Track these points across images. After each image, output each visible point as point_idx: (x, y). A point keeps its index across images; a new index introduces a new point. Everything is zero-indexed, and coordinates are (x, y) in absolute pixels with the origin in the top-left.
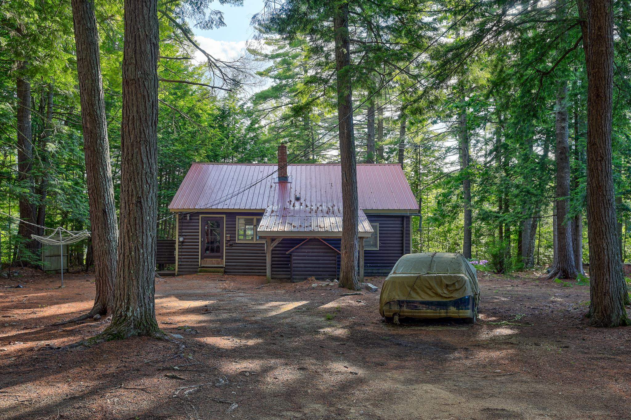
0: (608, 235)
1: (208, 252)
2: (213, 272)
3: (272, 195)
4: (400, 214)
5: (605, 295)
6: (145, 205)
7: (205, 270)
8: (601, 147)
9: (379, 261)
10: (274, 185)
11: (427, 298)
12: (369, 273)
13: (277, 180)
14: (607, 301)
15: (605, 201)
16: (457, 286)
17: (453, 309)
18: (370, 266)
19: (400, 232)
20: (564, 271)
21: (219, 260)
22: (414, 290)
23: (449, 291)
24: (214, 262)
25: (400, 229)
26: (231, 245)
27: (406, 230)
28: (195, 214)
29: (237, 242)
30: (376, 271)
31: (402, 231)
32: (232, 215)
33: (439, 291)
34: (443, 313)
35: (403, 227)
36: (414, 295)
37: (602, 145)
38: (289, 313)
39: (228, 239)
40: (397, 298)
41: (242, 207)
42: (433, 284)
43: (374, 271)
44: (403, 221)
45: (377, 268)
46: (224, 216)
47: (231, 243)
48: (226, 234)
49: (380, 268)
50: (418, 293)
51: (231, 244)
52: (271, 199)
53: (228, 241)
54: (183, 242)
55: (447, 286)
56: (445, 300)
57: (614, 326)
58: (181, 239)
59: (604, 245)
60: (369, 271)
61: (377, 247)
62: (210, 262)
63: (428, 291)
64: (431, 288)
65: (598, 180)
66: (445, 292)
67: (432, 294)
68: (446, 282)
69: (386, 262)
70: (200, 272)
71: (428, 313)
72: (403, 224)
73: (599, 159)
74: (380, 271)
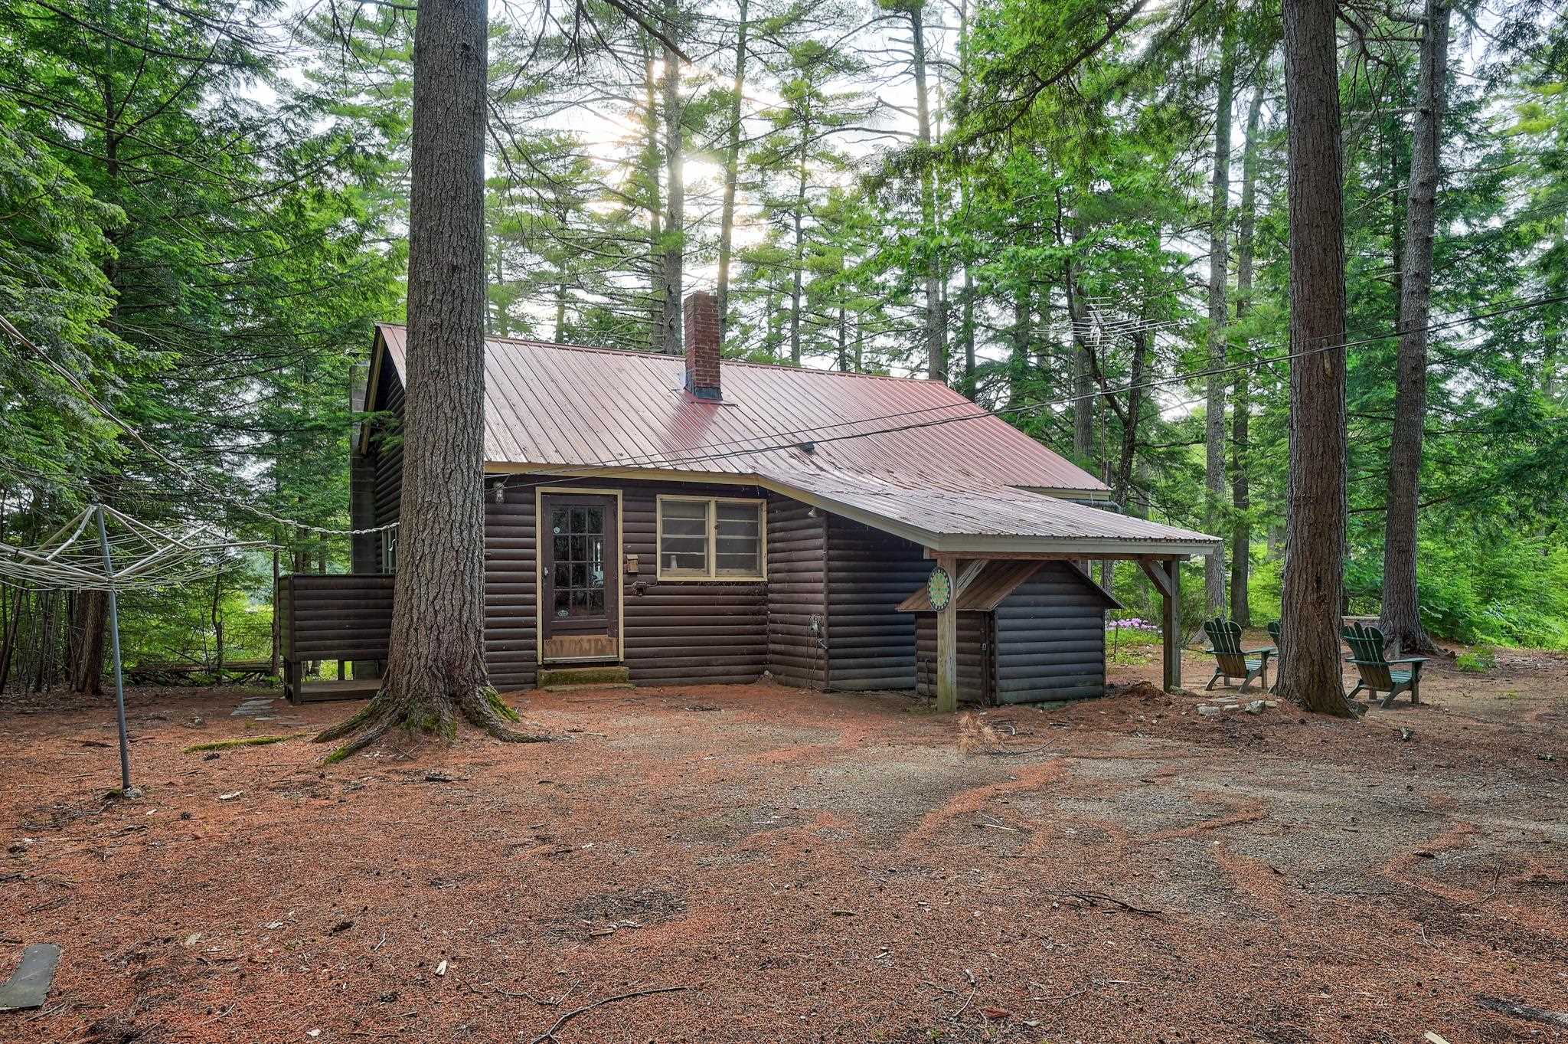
1: (563, 613)
2: (595, 681)
7: (566, 675)
21: (604, 638)
24: (586, 646)
26: (641, 590)
29: (660, 579)
32: (643, 489)
39: (633, 569)
46: (619, 493)
47: (642, 580)
48: (626, 552)
51: (643, 584)
53: (631, 576)
62: (574, 649)
70: (550, 681)
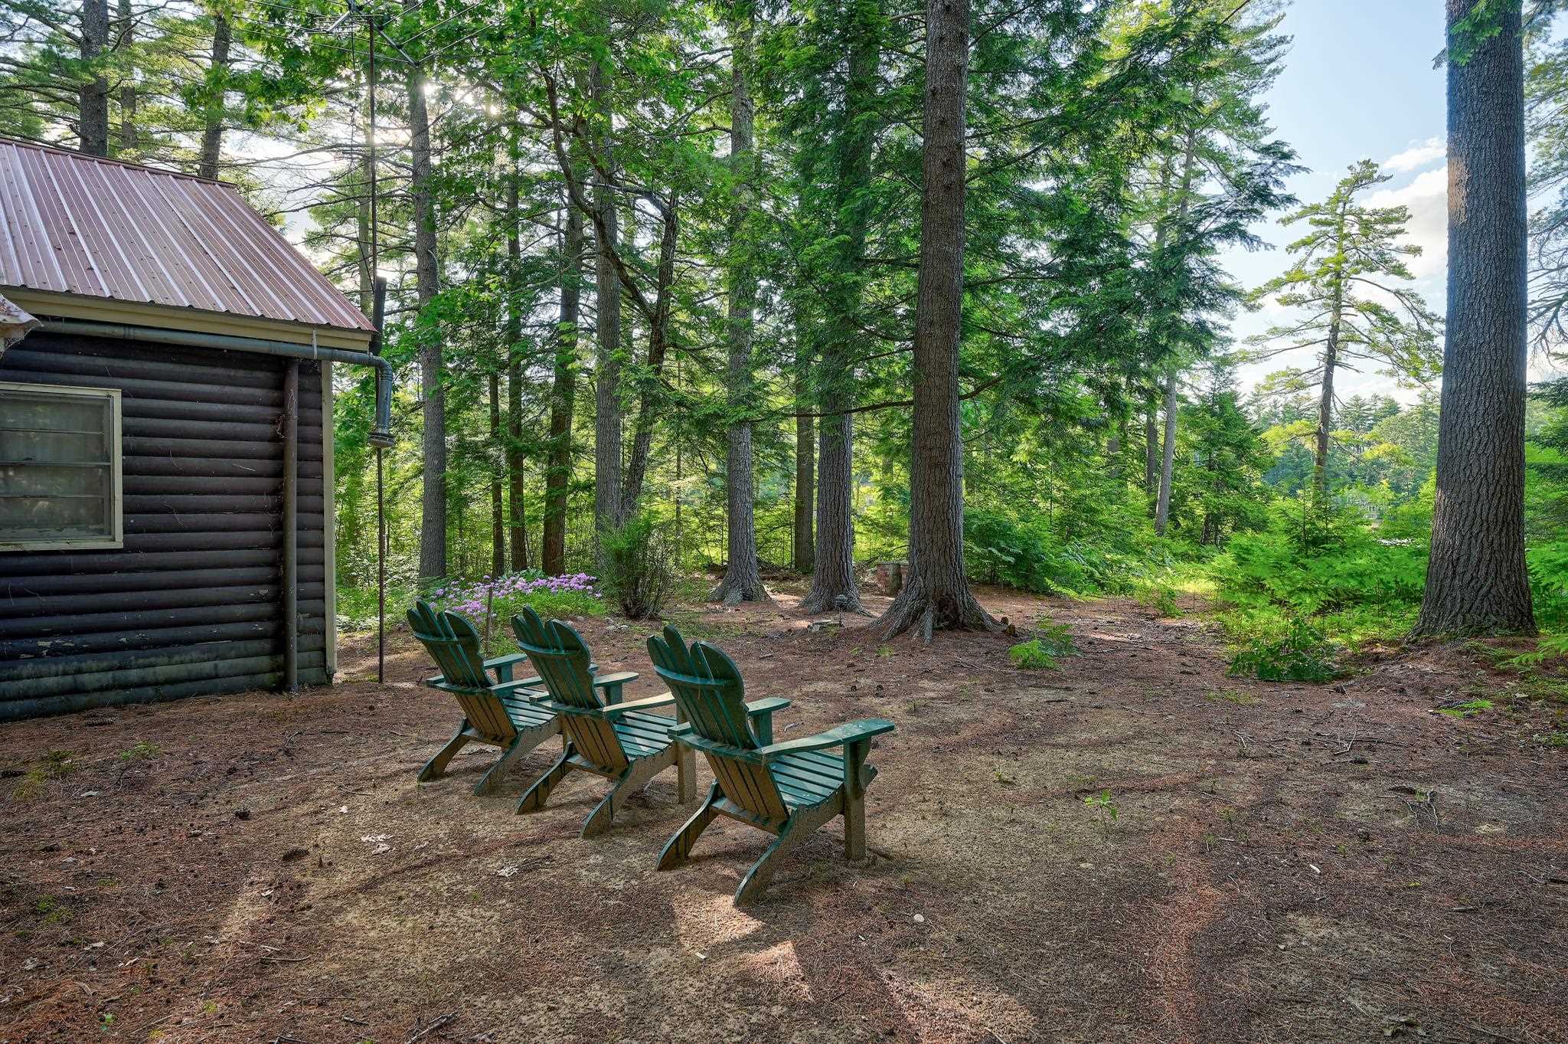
4: (263, 347)
9: (125, 617)
12: (49, 693)
18: (56, 652)
19: (266, 447)
20: (942, 605)
25: (267, 429)
27: (302, 440)
30: (107, 678)
31: (275, 439)
35: (281, 420)
43: (87, 679)
44: (280, 386)
45: (113, 659)
49: (131, 655)
60: (50, 682)
61: (110, 534)
69: (172, 614)
72: (281, 404)
74: (134, 674)
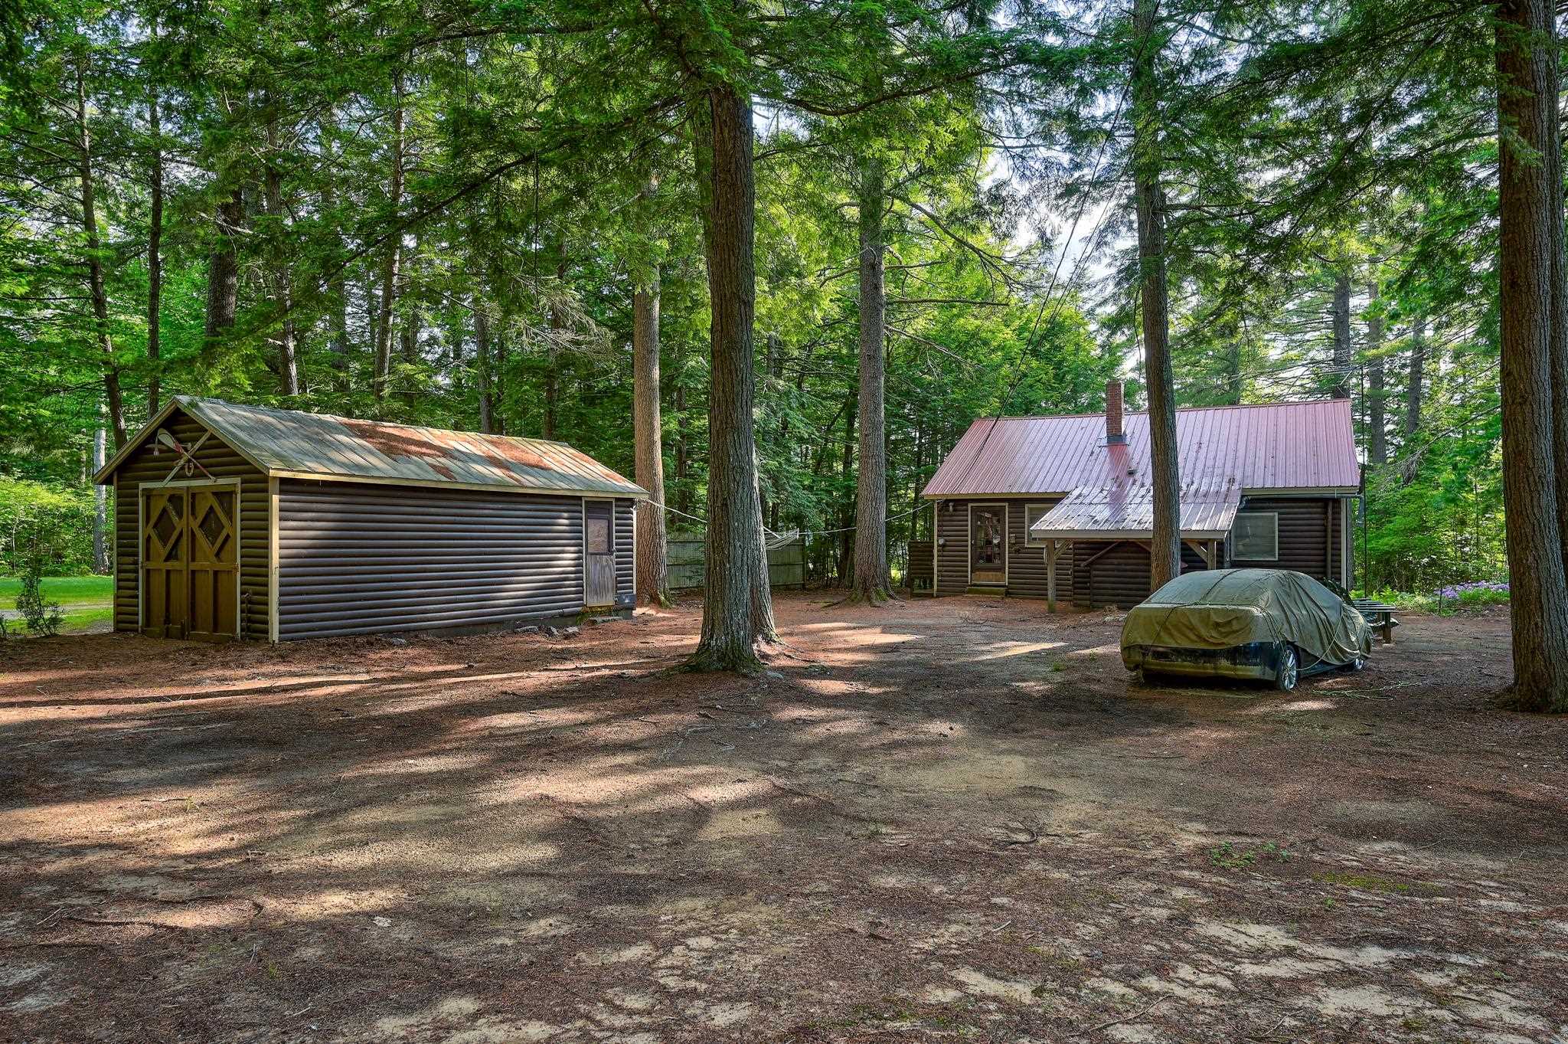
0: (1538, 542)
1: (981, 562)
3: (1089, 468)
4: (1319, 496)
5: (1533, 653)
6: (731, 508)
7: (977, 590)
8: (1521, 377)
10: (1097, 450)
11: (1186, 644)
13: (1104, 442)
14: (1539, 663)
15: (1531, 479)
16: (1235, 626)
17: (1224, 663)
19: (1320, 528)
21: (999, 574)
22: (1166, 629)
23: (1221, 633)
24: (991, 577)
25: (1321, 522)
26: (1018, 551)
27: (1333, 525)
28: (960, 503)
29: (1026, 546)
31: (1324, 525)
32: (1018, 502)
33: (1204, 632)
34: (1208, 669)
35: (1326, 519)
36: (1166, 638)
37: (1523, 373)
38: (1019, 658)
39: (1013, 541)
40: (1140, 641)
41: (1034, 490)
42: (1195, 621)
44: (1326, 507)
46: (1006, 504)
47: (1017, 547)
48: (1009, 533)
50: (1171, 635)
51: (1018, 549)
52: (1086, 474)
53: (1011, 545)
54: (944, 546)
55: (1217, 625)
56: (1213, 648)
57: (1555, 712)
58: (941, 542)
59: (1530, 559)
61: (1273, 555)
62: (986, 578)
63: (1187, 632)
64: (1192, 629)
65: (1517, 441)
66: (1212, 635)
67: (1194, 638)
68: (1215, 618)
70: (971, 592)
71: (1187, 667)
72: (1326, 513)
73: (1519, 400)
